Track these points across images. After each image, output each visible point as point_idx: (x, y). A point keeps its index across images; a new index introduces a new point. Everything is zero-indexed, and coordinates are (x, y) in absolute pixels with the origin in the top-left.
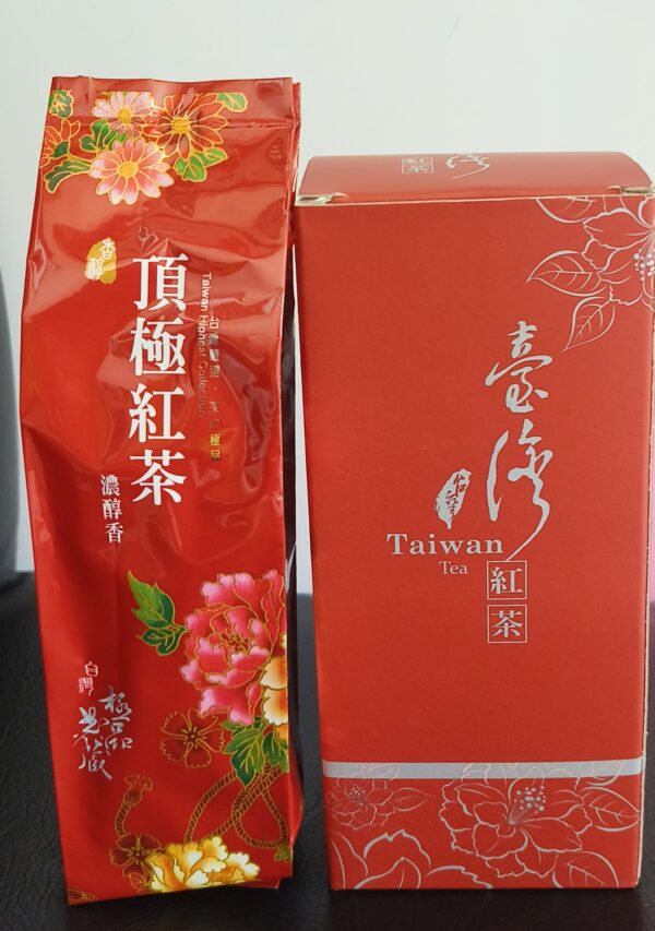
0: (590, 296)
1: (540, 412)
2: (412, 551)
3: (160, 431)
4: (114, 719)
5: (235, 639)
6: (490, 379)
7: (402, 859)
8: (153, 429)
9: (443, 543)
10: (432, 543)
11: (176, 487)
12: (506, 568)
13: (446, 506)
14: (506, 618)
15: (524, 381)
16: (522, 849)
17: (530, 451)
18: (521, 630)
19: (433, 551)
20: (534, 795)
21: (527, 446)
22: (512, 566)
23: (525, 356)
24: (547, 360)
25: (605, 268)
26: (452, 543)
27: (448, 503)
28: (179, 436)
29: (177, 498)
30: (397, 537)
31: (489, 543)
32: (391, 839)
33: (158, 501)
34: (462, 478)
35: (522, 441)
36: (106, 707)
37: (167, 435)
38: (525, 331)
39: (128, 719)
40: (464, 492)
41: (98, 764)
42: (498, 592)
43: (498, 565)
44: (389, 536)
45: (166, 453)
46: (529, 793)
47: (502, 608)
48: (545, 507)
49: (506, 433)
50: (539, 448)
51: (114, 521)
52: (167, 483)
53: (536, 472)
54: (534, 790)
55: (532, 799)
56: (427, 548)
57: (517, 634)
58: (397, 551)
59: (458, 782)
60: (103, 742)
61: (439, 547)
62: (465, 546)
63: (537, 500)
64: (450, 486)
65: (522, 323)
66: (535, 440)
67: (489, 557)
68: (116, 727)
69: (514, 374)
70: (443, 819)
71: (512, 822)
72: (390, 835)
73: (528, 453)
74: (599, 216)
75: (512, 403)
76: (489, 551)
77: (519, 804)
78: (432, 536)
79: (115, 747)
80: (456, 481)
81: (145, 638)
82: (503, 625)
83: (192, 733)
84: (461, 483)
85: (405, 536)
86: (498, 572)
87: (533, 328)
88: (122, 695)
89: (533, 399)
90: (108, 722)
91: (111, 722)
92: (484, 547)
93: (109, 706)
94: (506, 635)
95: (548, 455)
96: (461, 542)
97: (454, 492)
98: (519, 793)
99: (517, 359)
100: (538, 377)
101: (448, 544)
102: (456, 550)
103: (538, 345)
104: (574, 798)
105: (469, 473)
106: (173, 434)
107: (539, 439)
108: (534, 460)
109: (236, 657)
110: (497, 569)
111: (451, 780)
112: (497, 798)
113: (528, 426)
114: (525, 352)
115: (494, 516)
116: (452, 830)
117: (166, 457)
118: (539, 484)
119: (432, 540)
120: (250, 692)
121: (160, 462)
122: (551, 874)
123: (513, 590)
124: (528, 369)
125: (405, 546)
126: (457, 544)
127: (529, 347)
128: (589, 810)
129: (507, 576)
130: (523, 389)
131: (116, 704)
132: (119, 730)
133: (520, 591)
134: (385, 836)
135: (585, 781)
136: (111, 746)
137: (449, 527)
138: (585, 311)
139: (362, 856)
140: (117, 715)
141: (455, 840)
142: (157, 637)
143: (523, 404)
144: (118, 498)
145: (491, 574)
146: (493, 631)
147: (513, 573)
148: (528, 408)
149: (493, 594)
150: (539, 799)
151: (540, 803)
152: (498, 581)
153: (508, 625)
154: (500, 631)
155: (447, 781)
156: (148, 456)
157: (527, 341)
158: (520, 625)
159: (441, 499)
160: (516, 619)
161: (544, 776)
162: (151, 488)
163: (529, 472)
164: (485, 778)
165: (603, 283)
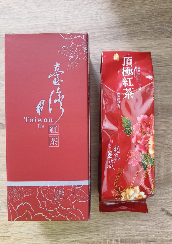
0: (72, 57)
1: (61, 85)
2: (30, 121)
3: (129, 84)
4: (116, 153)
5: (144, 132)
6: (49, 77)
7: (27, 211)
8: (127, 84)
9: (38, 119)
10: (35, 119)
11: (132, 95)
12: (53, 126)
13: (39, 110)
14: (53, 140)
15: (58, 77)
16: (58, 208)
17: (59, 95)
18: (57, 143)
19: (35, 122)
20: (61, 191)
21: (58, 94)
22: (55, 126)
23: (57, 71)
24: (63, 72)
25: (76, 50)
26: (40, 119)
27: (39, 108)
28: (133, 85)
29: (132, 97)
30: (27, 117)
31: (49, 119)
32: (24, 205)
33: (128, 98)
34: (43, 102)
35: (57, 92)
36: (114, 151)
37: (130, 85)
38: (57, 65)
39: (119, 153)
40: (43, 106)
41: (112, 166)
42: (52, 133)
43: (51, 125)
44: (25, 117)
45: (130, 88)
46: (60, 190)
47: (52, 137)
48: (63, 109)
49: (53, 91)
50: (61, 94)
51: (119, 103)
52: (130, 94)
53: (61, 101)
54: (61, 189)
55: (60, 192)
56: (34, 121)
57: (56, 144)
58: (27, 121)
59: (41, 187)
60: (113, 160)
61: (37, 120)
62: (43, 120)
63: (61, 108)
64: (40, 104)
65: (57, 63)
66: (60, 92)
67: (49, 123)
68: (116, 155)
69: (55, 75)
70: (37, 198)
71: (55, 199)
72: (23, 203)
73: (58, 95)
74: (74, 37)
75: (55, 83)
76: (49, 121)
77: (57, 194)
78: (35, 117)
79: (116, 160)
80: (41, 103)
81: (125, 131)
82: (53, 142)
83: (134, 156)
84: (43, 103)
85: (29, 117)
86: (51, 127)
87: (59, 64)
88: (118, 147)
89: (60, 82)
90: (114, 154)
91: (115, 154)
92: (48, 120)
93: (115, 150)
94: (54, 145)
95: (63, 96)
96: (42, 119)
97: (41, 106)
98: (57, 190)
99: (56, 72)
100: (61, 76)
101: (39, 120)
102: (41, 121)
103: (61, 68)
104: (72, 192)
105: (44, 101)
106: (131, 85)
107: (61, 92)
108: (60, 97)
109: (144, 137)
110: (51, 126)
111: (39, 186)
112: (52, 192)
113: (58, 89)
114: (58, 70)
115: (50, 112)
116: (40, 202)
117: (130, 89)
118: (61, 104)
119: (35, 118)
120: (146, 146)
121: (129, 90)
122: (66, 216)
123: (55, 132)
124: (58, 75)
125: (29, 120)
126: (41, 120)
127: (58, 69)
128: (75, 195)
129: (54, 128)
130: (57, 79)
131: (117, 149)
132: (117, 156)
133: (57, 132)
134: (22, 204)
135: (75, 186)
136: (115, 161)
137: (40, 115)
138: (71, 60)
139: (16, 210)
140: (117, 152)
141: (41, 205)
142: (127, 131)
143: (57, 83)
144: (120, 98)
145: (50, 128)
146: (50, 143)
147: (55, 127)
148: (58, 84)
149: (50, 133)
150: (62, 192)
151: (62, 193)
152: (52, 130)
153: (54, 142)
154: (52, 143)
155: (38, 187)
156: (126, 89)
157: (58, 67)
158: (57, 142)
159: (38, 108)
160: (56, 140)
161: (63, 185)
162: (127, 95)
163: (59, 100)
164: (48, 186)
165: (75, 54)
